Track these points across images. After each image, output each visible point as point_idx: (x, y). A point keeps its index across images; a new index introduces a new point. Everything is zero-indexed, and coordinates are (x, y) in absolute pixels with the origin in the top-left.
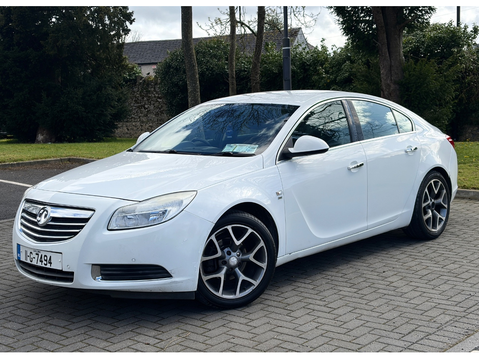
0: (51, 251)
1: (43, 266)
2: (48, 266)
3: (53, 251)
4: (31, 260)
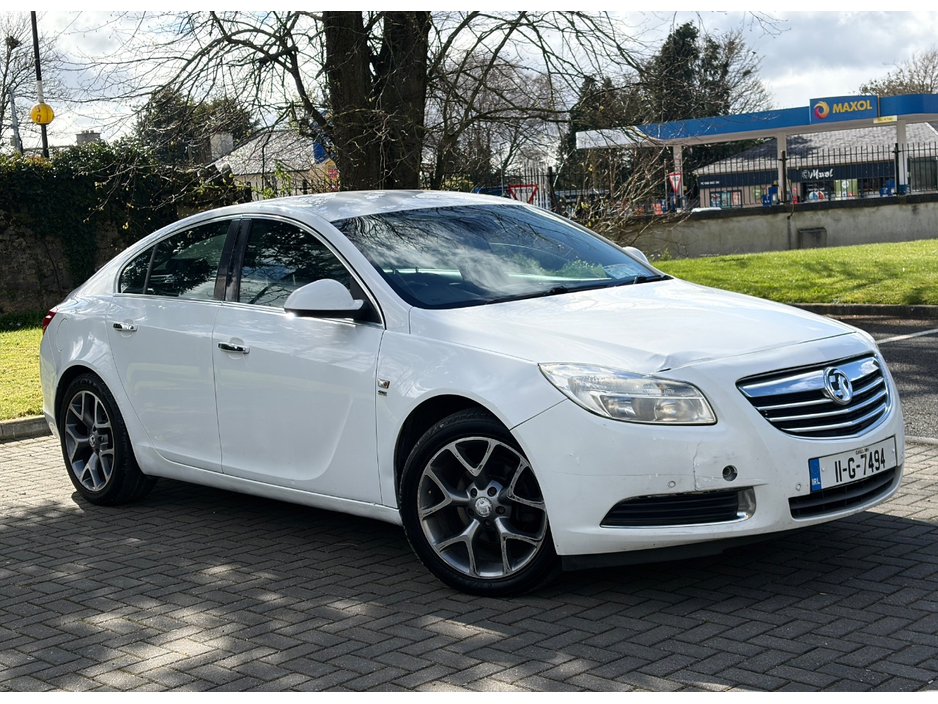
1: (875, 471)
2: (881, 468)
4: (852, 474)
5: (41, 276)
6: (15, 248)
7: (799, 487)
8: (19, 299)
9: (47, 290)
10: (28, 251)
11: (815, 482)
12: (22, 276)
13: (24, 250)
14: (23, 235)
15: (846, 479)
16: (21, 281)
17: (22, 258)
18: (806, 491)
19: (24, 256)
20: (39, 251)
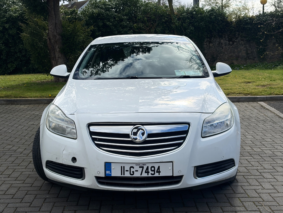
0: (161, 161)
1: (150, 175)
2: (157, 175)
3: (164, 161)
4: (132, 173)
5: (248, 54)
6: (240, 44)
7: (99, 173)
8: (239, 60)
9: (248, 58)
10: (244, 45)
11: (108, 172)
12: (241, 53)
13: (243, 45)
14: (243, 40)
15: (127, 174)
16: (240, 55)
17: (242, 47)
18: (103, 175)
19: (243, 47)
20: (247, 45)
